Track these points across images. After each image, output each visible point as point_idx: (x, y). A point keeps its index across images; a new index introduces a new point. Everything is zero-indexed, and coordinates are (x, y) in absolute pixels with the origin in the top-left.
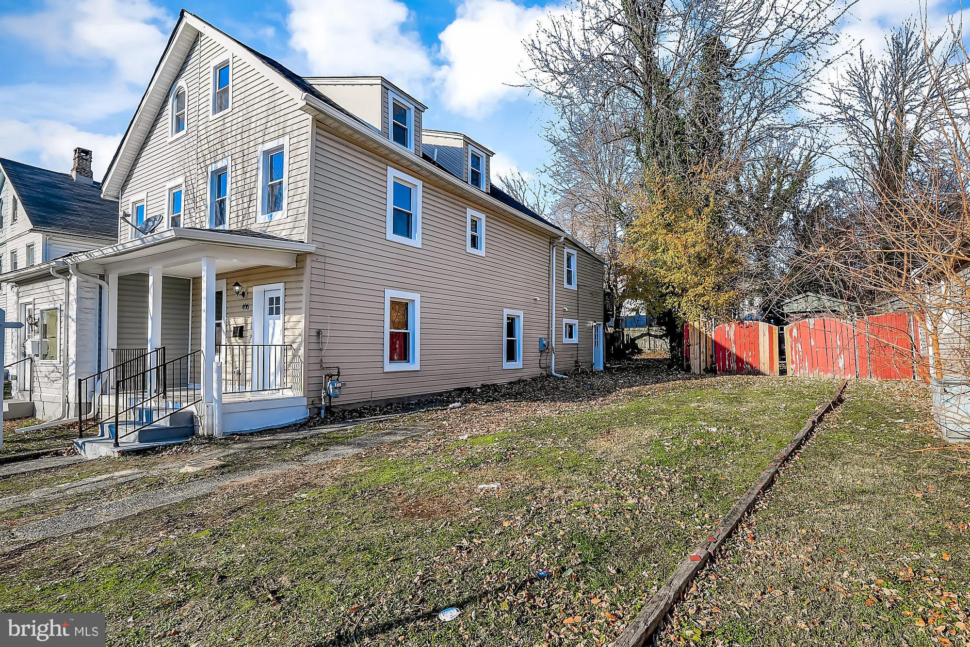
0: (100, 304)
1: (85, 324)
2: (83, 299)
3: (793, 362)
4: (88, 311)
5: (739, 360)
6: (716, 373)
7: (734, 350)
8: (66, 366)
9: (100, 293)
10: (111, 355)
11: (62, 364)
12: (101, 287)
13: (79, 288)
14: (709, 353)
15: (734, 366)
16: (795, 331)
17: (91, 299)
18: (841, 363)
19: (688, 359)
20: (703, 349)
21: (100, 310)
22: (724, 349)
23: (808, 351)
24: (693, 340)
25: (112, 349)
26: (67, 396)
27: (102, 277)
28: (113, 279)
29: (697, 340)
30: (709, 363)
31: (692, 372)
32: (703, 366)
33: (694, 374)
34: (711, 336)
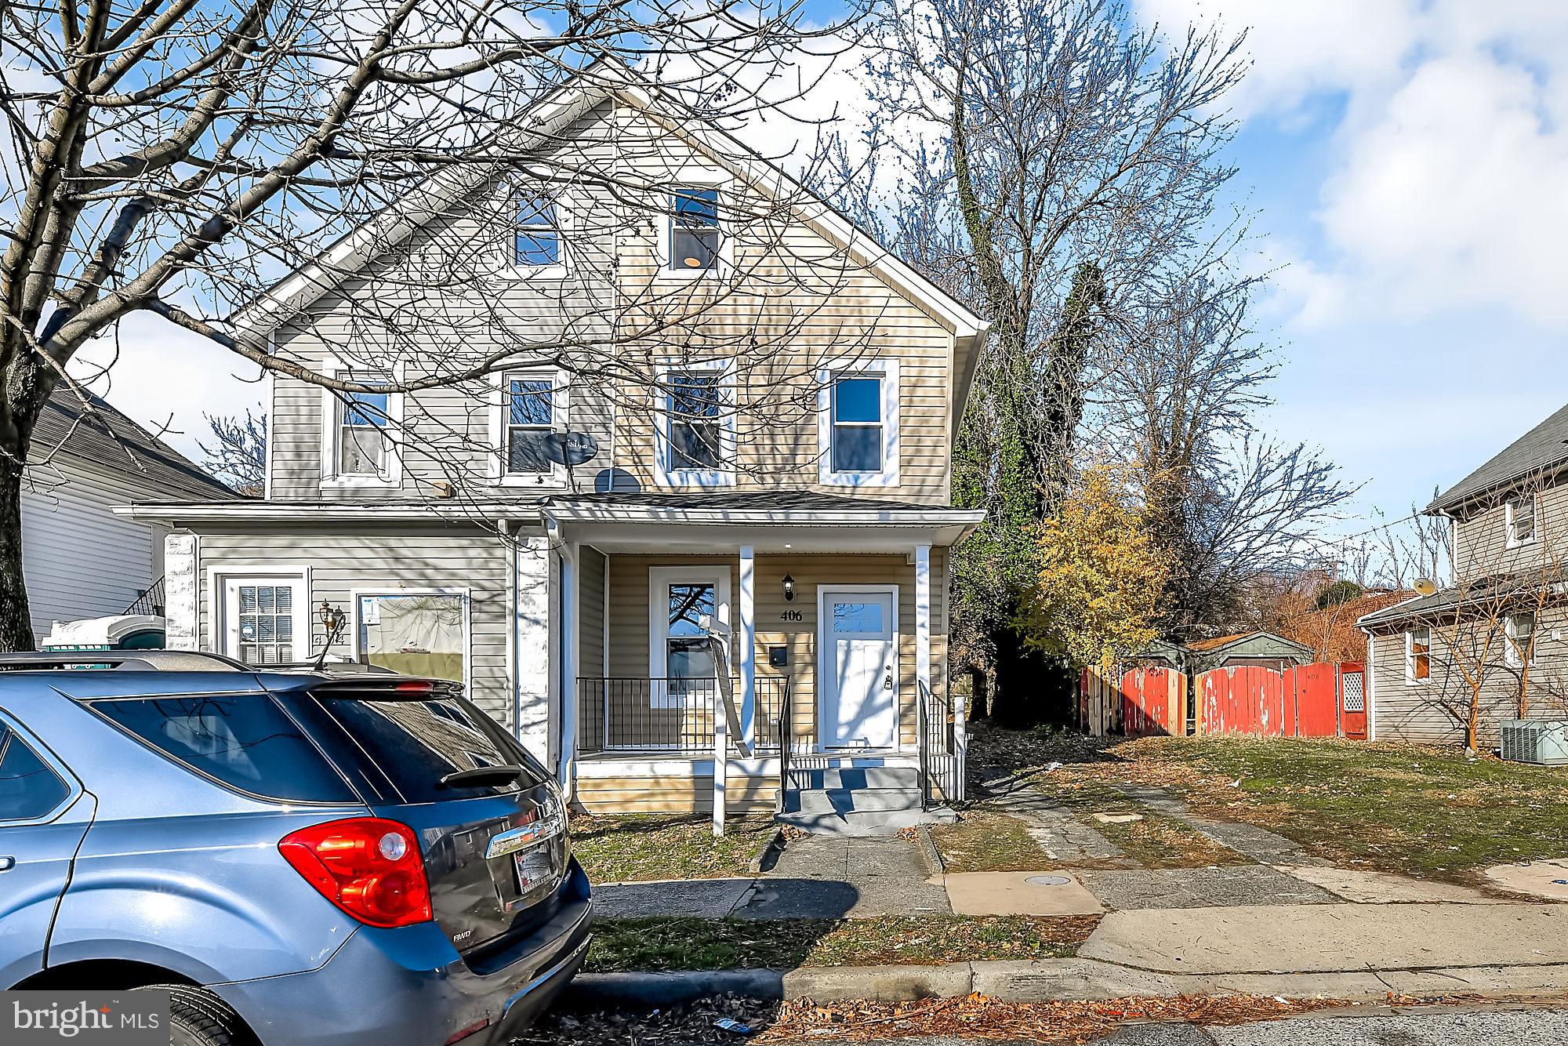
0: (561, 595)
3: (1204, 720)
5: (1148, 718)
6: (1123, 735)
7: (1143, 706)
9: (561, 575)
14: (1115, 707)
15: (1142, 725)
16: (1210, 681)
18: (1265, 719)
19: (1086, 717)
20: (1106, 703)
21: (562, 605)
22: (1131, 704)
23: (1226, 704)
24: (1093, 690)
25: (577, 678)
29: (1097, 691)
30: (1114, 722)
31: (1091, 733)
32: (1106, 725)
33: (1094, 736)
34: (1115, 686)
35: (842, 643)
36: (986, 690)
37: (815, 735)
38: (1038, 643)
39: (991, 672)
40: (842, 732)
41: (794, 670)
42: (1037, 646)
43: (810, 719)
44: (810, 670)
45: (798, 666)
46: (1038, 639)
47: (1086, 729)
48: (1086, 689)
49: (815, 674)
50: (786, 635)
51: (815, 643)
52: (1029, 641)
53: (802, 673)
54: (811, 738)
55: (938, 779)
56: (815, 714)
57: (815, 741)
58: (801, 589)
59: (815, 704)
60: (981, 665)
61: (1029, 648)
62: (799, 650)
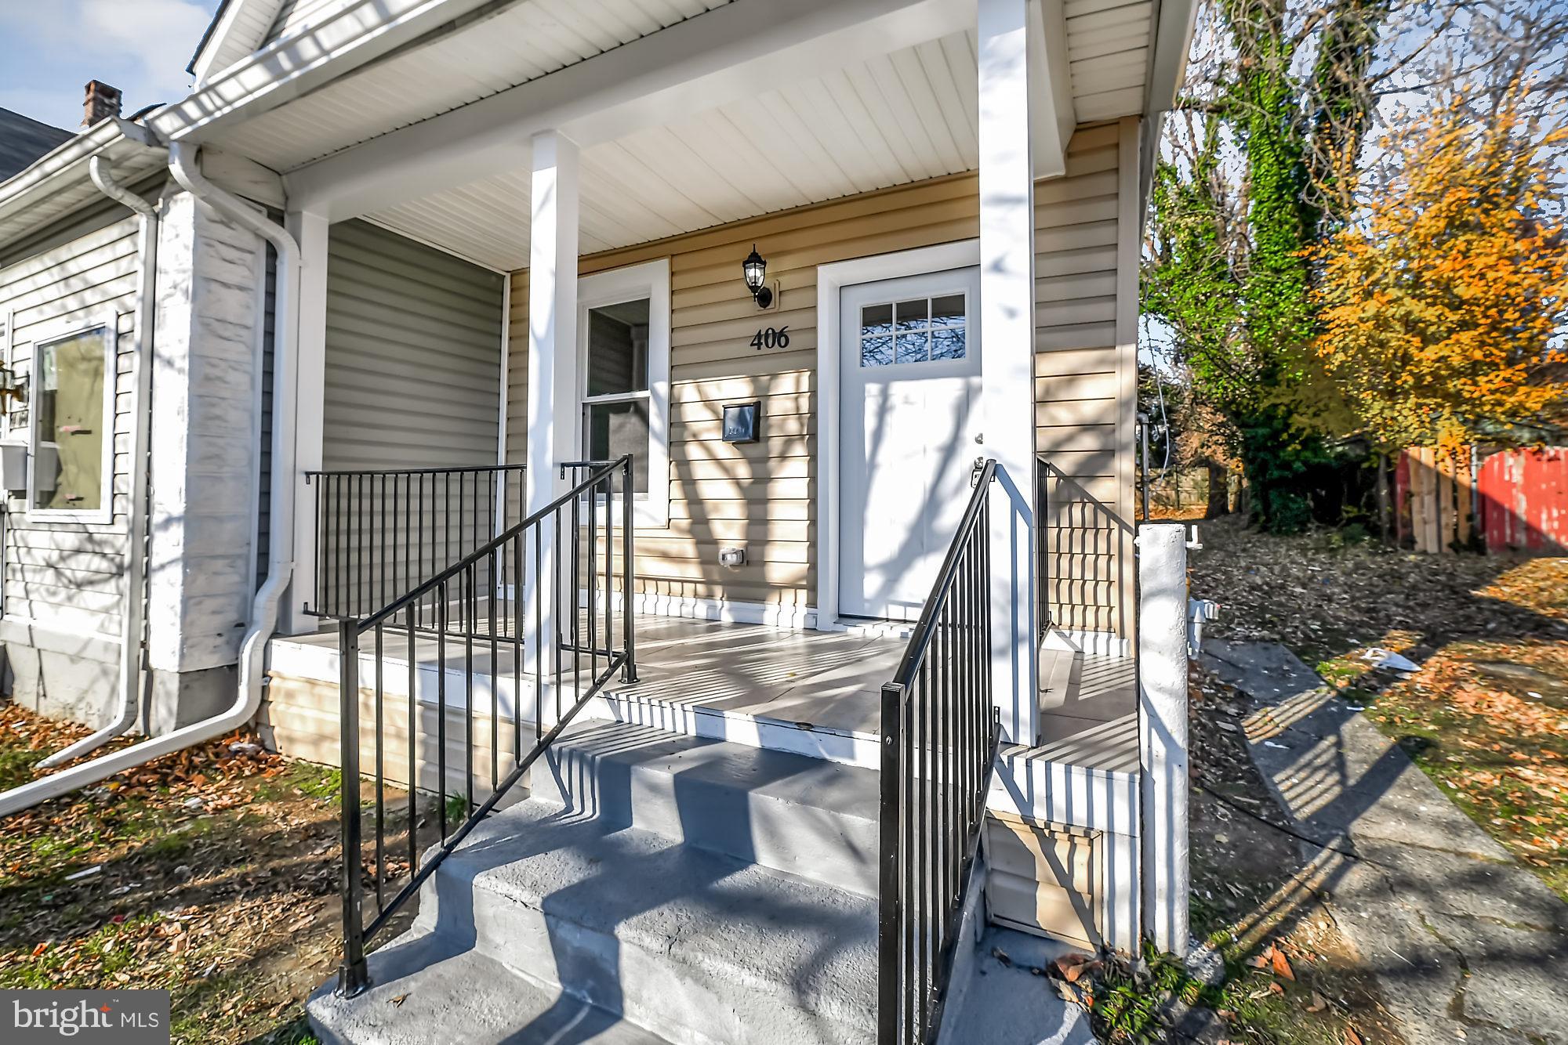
0: (270, 314)
1: (219, 378)
2: (214, 287)
4: (229, 332)
6: (1484, 551)
7: (1521, 511)
8: (143, 531)
9: (271, 274)
10: (307, 494)
11: (121, 527)
12: (272, 253)
13: (203, 242)
14: (1464, 510)
15: (1521, 538)
17: (241, 288)
19: (1408, 525)
20: (1446, 504)
21: (270, 334)
22: (1498, 506)
25: (308, 474)
26: (144, 644)
27: (277, 216)
28: (315, 224)
29: (1429, 486)
30: (1463, 532)
31: (1418, 547)
32: (1447, 536)
33: (1424, 553)
34: (1464, 478)
35: (873, 389)
36: (1228, 484)
37: (812, 589)
38: (1317, 422)
39: (1235, 465)
40: (872, 584)
41: (768, 451)
42: (1313, 427)
43: (801, 553)
44: (799, 449)
45: (776, 445)
46: (1315, 415)
47: (1409, 543)
48: (1407, 481)
49: (813, 458)
50: (754, 379)
51: (813, 393)
52: (1299, 421)
53: (783, 457)
54: (803, 595)
55: (1061, 850)
56: (813, 544)
57: (812, 603)
58: (786, 282)
59: (813, 522)
60: (1220, 458)
61: (1300, 430)
62: (778, 407)
